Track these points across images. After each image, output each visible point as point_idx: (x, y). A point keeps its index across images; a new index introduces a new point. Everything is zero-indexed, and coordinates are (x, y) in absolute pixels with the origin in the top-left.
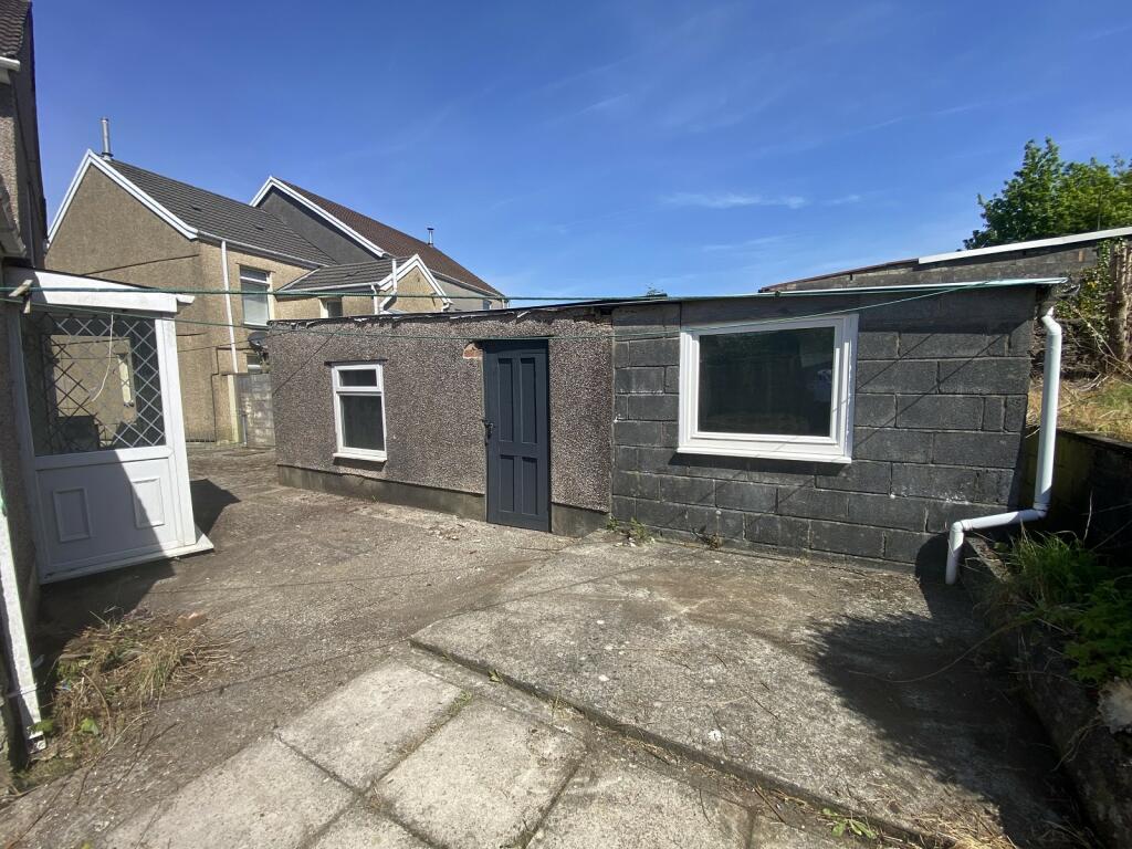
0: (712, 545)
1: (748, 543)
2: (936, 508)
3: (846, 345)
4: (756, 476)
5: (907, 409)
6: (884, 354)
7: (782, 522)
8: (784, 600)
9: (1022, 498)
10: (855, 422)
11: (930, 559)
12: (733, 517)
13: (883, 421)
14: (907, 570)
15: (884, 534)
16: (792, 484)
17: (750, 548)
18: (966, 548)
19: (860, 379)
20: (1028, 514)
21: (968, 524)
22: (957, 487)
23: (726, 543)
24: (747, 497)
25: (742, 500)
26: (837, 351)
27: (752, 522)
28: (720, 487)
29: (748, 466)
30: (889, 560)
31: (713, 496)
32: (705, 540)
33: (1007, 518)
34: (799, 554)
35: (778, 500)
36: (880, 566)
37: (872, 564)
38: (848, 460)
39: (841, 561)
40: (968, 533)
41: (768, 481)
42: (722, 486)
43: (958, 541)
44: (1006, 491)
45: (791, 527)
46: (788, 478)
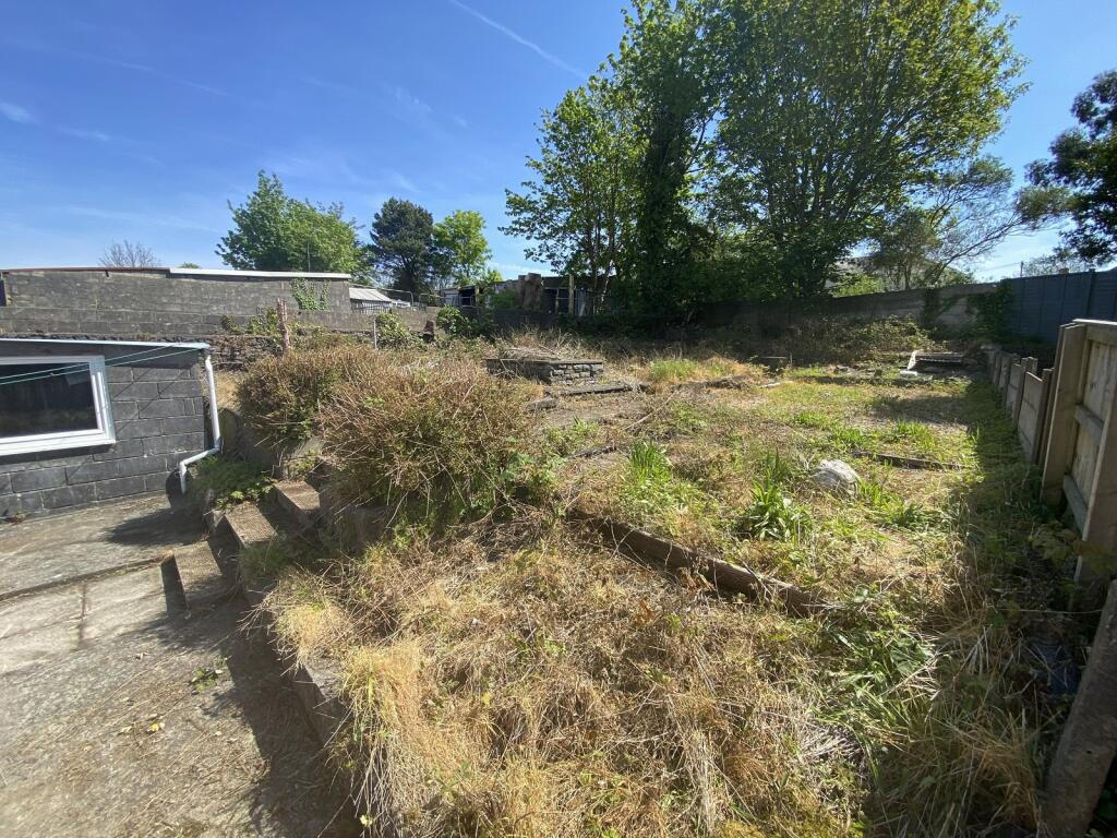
0: (14, 521)
1: (48, 511)
2: (170, 457)
3: (99, 374)
4: (46, 463)
5: (143, 408)
6: (125, 379)
7: (74, 489)
8: (84, 527)
9: (209, 443)
10: (114, 418)
11: (172, 485)
12: (31, 496)
13: (131, 416)
14: (161, 494)
15: (145, 478)
16: (76, 463)
17: (50, 513)
18: (188, 474)
19: (113, 393)
20: (212, 451)
21: (187, 461)
22: (179, 446)
23: (28, 516)
24: (41, 480)
25: (37, 483)
26: (93, 378)
27: (49, 495)
28: (14, 479)
29: (38, 457)
30: (150, 491)
31: (10, 486)
32: (9, 520)
33: (204, 454)
34: (90, 505)
35: (67, 476)
36: (146, 496)
37: (141, 497)
38: (113, 441)
39: (121, 501)
40: (188, 466)
41: (56, 465)
42: (17, 476)
43: (184, 470)
44: (202, 442)
45: (81, 490)
46: (72, 460)
